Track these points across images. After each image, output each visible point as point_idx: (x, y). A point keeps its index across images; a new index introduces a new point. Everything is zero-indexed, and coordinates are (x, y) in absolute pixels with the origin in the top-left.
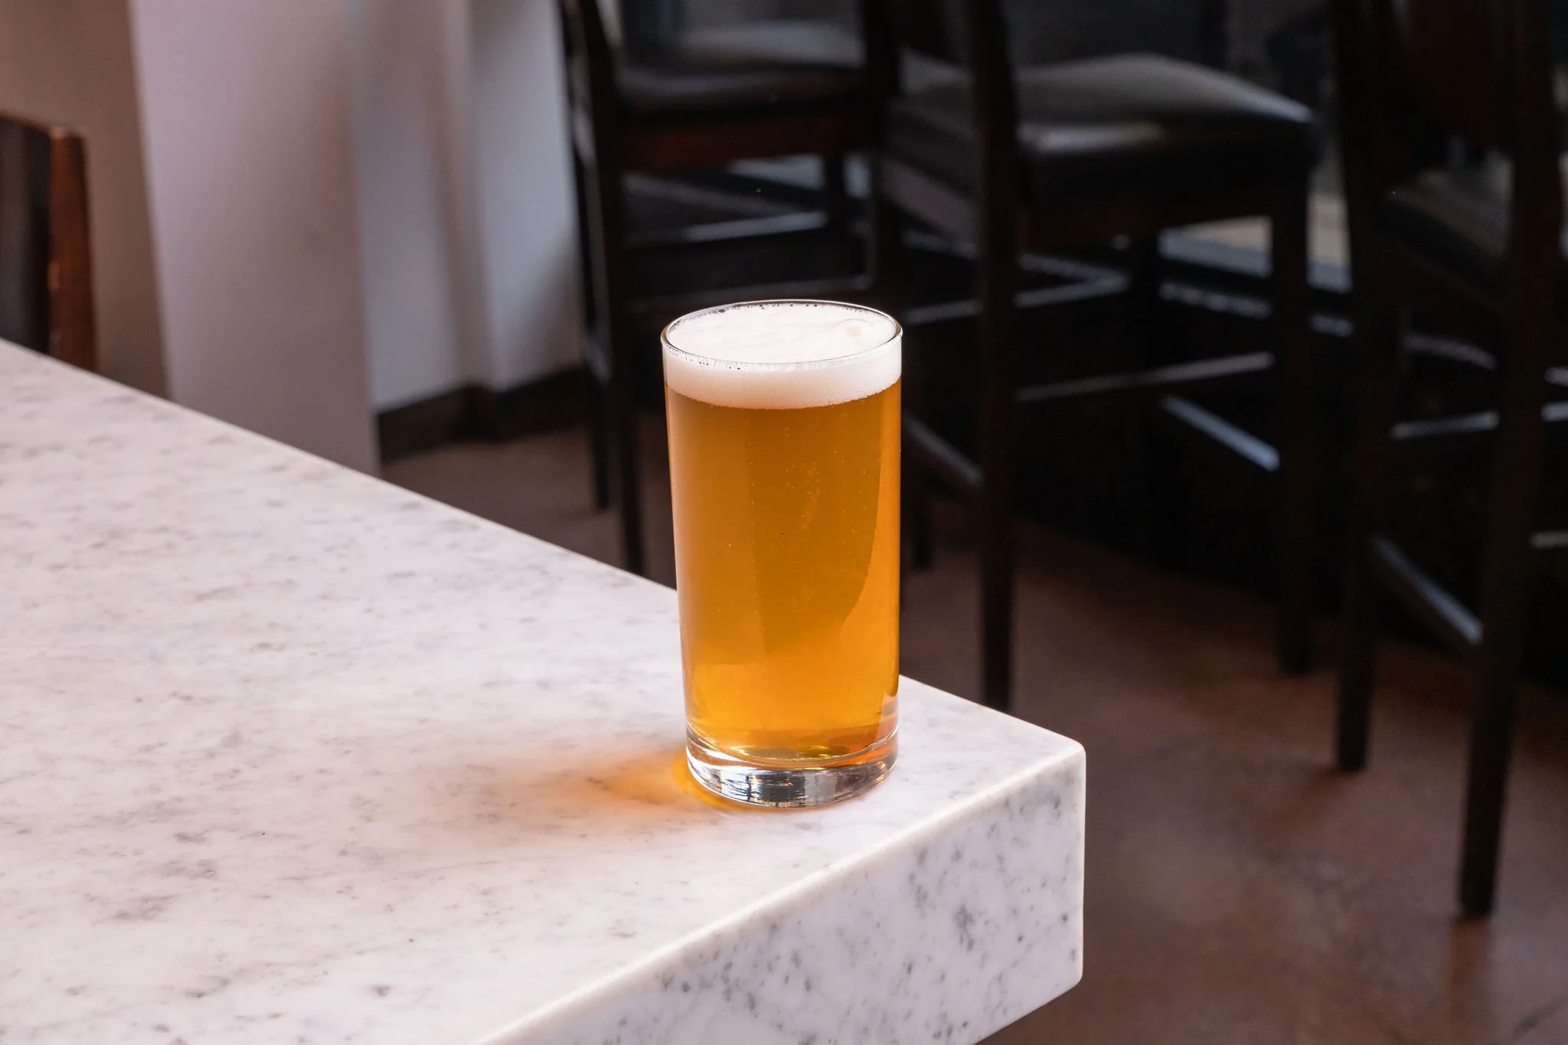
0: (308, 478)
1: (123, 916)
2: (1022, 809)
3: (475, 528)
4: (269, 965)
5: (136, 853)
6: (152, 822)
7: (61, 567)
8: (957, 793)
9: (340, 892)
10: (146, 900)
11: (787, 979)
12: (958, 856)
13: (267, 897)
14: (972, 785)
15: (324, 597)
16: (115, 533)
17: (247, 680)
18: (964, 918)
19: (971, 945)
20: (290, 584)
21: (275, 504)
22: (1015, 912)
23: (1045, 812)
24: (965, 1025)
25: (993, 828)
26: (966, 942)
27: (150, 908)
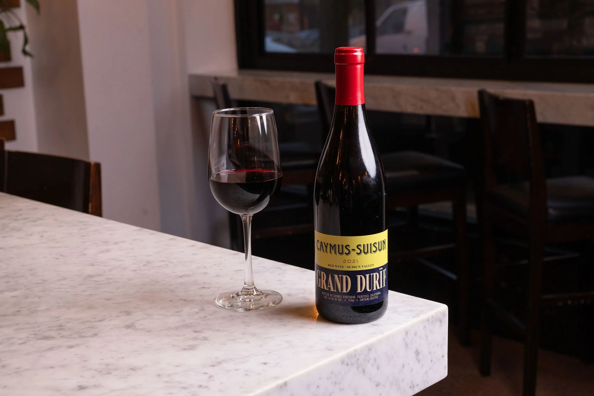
0: (202, 248)
1: (185, 349)
2: (432, 322)
3: (256, 259)
4: (231, 359)
5: (183, 335)
6: (185, 328)
7: (136, 270)
8: (414, 316)
9: (246, 343)
10: (190, 346)
11: (373, 365)
12: (416, 334)
13: (225, 344)
14: (418, 315)
15: (217, 276)
16: (149, 262)
17: (201, 296)
18: (417, 353)
19: (419, 361)
20: (206, 273)
21: (195, 254)
22: (430, 353)
23: (438, 324)
24: (418, 385)
25: (425, 327)
26: (418, 361)
27: (192, 348)
